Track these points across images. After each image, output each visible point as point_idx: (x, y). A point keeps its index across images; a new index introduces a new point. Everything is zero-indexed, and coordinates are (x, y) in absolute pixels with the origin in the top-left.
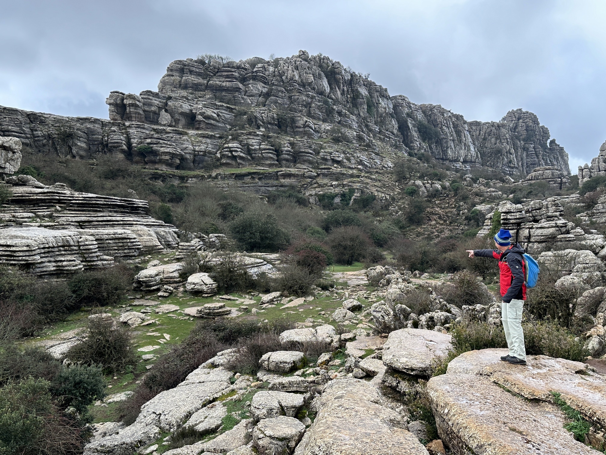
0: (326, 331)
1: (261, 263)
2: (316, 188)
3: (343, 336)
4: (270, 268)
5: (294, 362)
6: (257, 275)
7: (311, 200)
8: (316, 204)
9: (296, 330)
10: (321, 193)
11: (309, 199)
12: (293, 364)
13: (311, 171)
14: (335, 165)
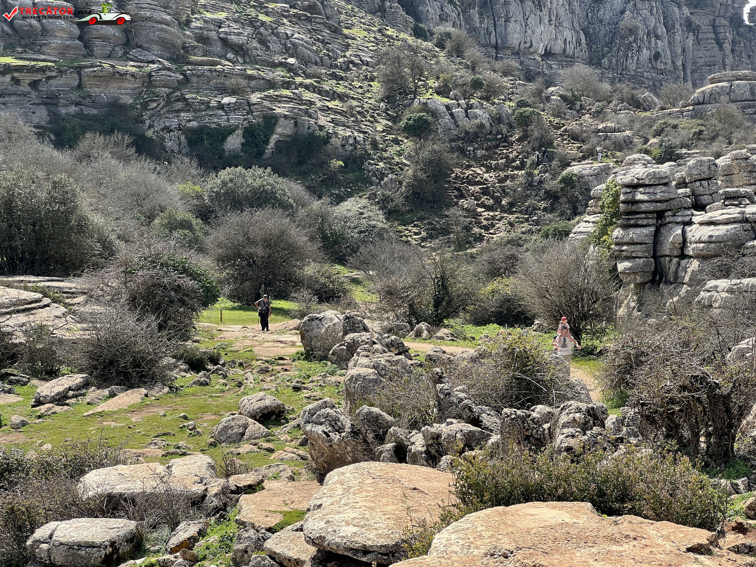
0: (195, 469)
1: (36, 301)
2: (179, 111)
3: (234, 481)
4: (59, 314)
5: (113, 544)
6: (25, 332)
7: (169, 144)
8: (180, 152)
9: (120, 467)
10: (194, 124)
11: (163, 139)
12: (110, 550)
13: (169, 69)
14: (230, 55)
